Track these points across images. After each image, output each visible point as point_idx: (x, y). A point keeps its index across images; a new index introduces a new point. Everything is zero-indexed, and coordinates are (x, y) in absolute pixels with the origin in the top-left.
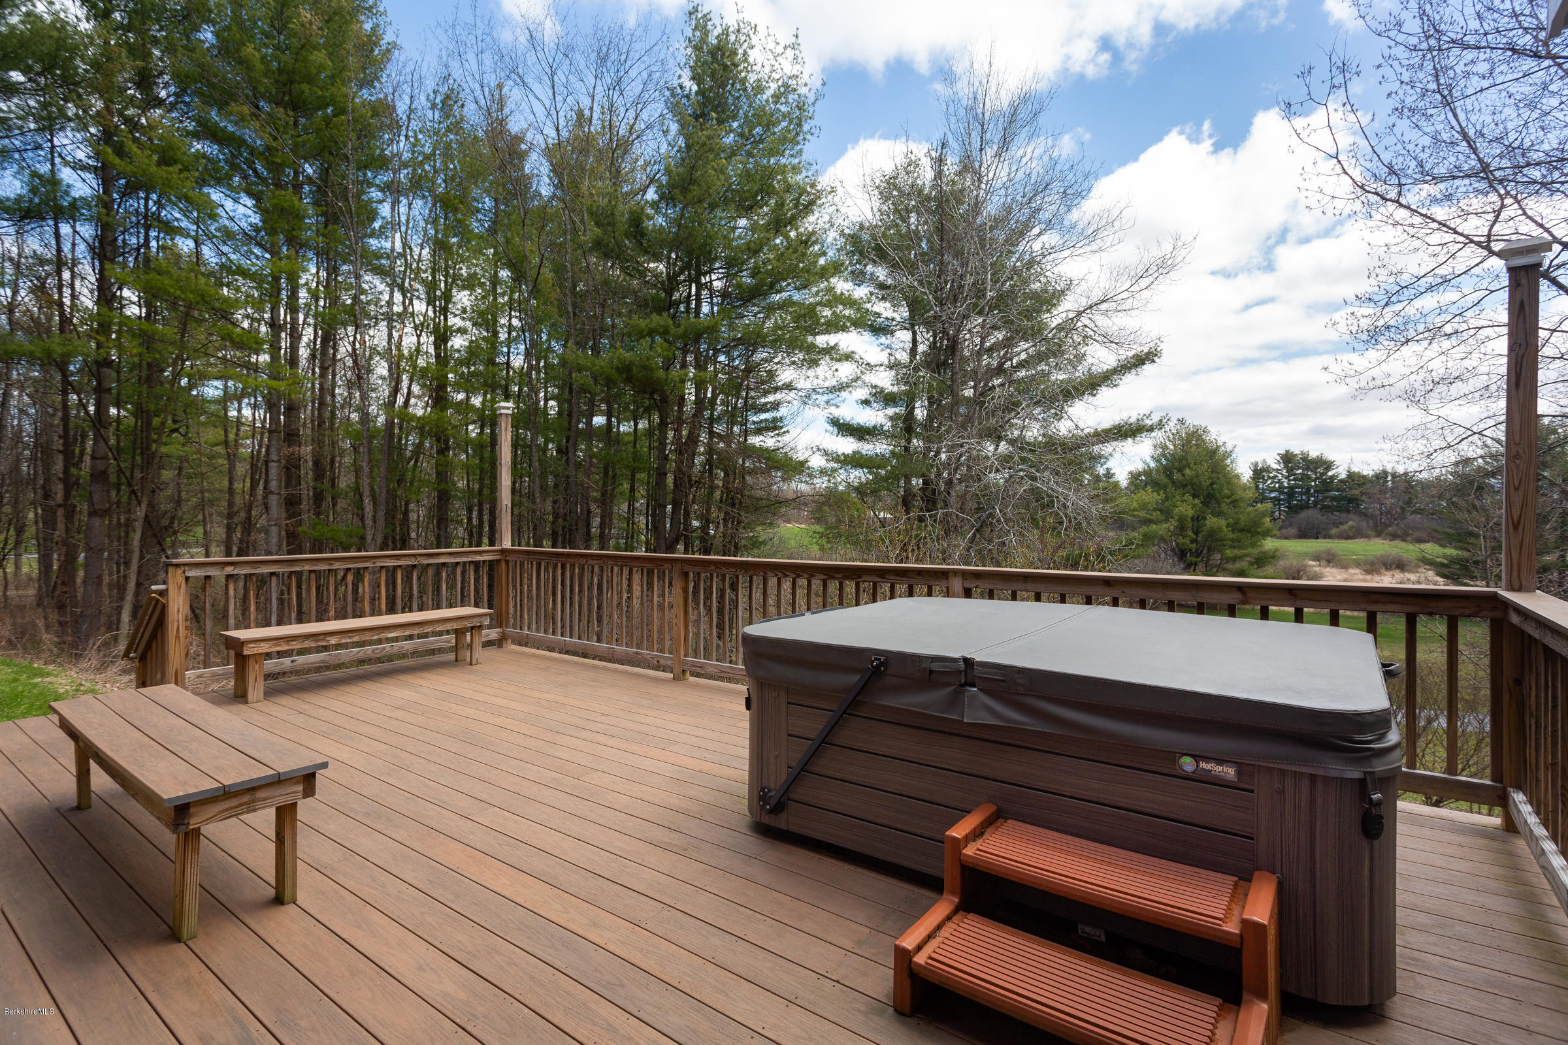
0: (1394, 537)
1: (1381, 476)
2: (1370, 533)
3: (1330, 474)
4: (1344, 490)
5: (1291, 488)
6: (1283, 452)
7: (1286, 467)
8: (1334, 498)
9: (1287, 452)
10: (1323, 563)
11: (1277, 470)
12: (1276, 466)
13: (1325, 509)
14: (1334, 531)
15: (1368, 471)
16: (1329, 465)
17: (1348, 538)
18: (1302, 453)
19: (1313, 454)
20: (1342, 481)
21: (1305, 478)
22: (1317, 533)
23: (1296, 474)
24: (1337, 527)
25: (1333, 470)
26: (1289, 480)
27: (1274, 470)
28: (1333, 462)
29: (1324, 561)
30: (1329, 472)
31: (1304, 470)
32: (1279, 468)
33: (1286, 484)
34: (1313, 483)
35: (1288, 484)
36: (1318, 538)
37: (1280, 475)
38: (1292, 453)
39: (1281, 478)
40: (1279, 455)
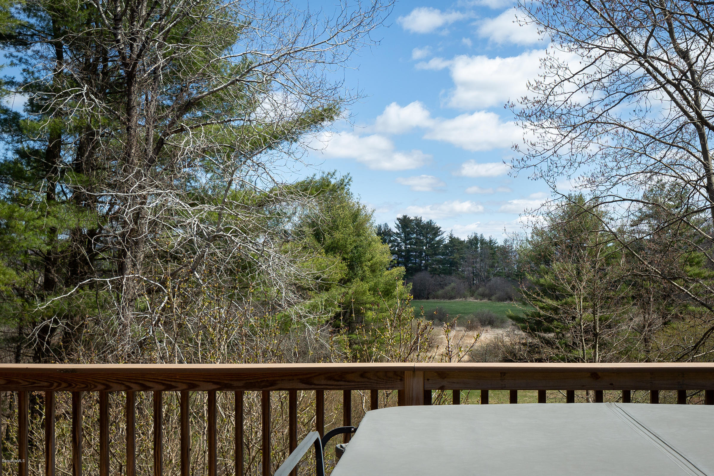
0: (483, 296)
1: (474, 241)
2: (466, 293)
3: (437, 239)
4: (447, 254)
5: (408, 251)
6: (400, 216)
7: (404, 231)
8: (440, 262)
9: (405, 217)
10: (436, 321)
11: (397, 234)
12: (395, 230)
13: (434, 272)
14: (440, 292)
15: (464, 238)
16: (436, 231)
17: (451, 298)
18: (416, 219)
19: (425, 220)
20: (446, 246)
21: (418, 242)
22: (428, 294)
23: (412, 239)
24: (443, 288)
25: (439, 235)
26: (406, 244)
27: (394, 233)
28: (440, 227)
29: (437, 320)
30: (436, 237)
31: (417, 235)
32: (398, 232)
33: (403, 247)
34: (425, 248)
35: (405, 247)
36: (428, 298)
37: (399, 239)
38: (409, 218)
39: (400, 241)
40: (398, 219)
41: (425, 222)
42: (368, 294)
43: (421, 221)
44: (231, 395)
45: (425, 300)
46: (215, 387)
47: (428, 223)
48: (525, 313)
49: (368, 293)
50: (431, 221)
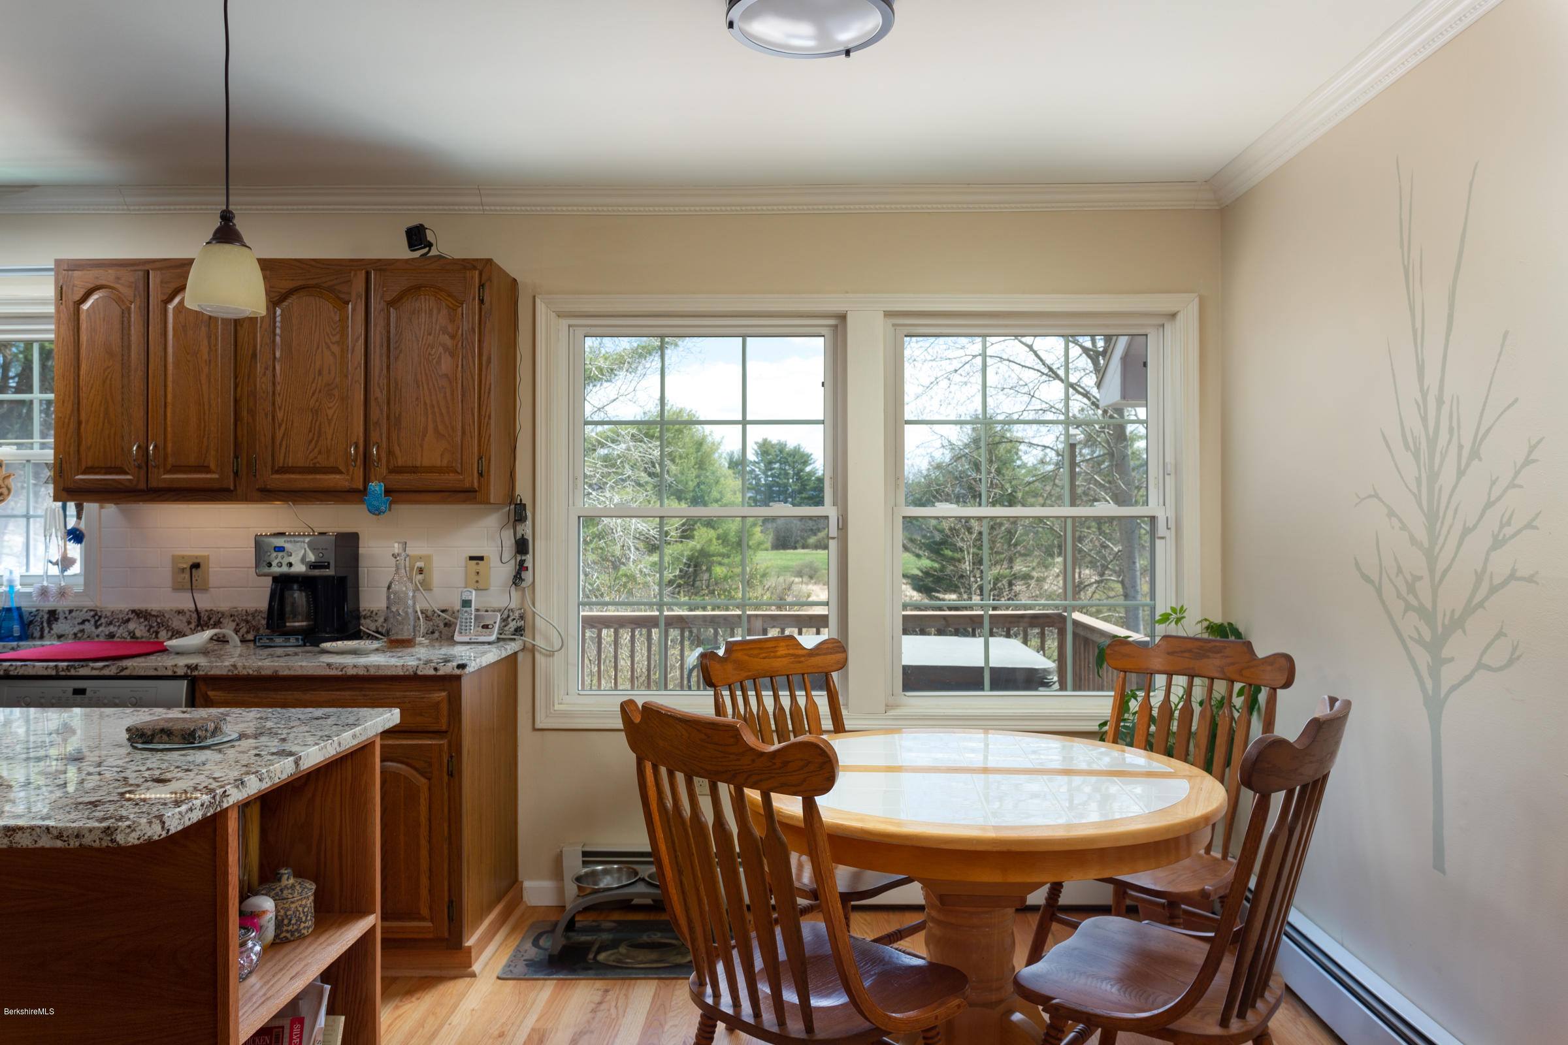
3: (808, 469)
4: (821, 490)
5: (769, 485)
6: (760, 440)
7: (764, 460)
9: (765, 440)
10: (805, 579)
11: (755, 463)
12: (753, 458)
14: (812, 540)
16: (806, 459)
17: (825, 547)
18: (780, 444)
19: (791, 444)
20: (819, 478)
21: (783, 473)
22: (796, 542)
23: (774, 469)
24: (815, 534)
25: (810, 464)
26: (767, 476)
27: (751, 462)
28: (811, 454)
29: (807, 577)
30: (806, 466)
31: (781, 464)
32: (757, 460)
33: (763, 482)
34: (791, 481)
35: (765, 480)
36: (795, 548)
37: (757, 470)
38: (770, 442)
39: (758, 473)
40: (756, 443)
41: (792, 447)
42: (715, 544)
43: (786, 445)
44: (644, 631)
45: (792, 551)
46: (635, 626)
47: (795, 448)
48: (919, 569)
49: (714, 541)
50: (799, 445)
